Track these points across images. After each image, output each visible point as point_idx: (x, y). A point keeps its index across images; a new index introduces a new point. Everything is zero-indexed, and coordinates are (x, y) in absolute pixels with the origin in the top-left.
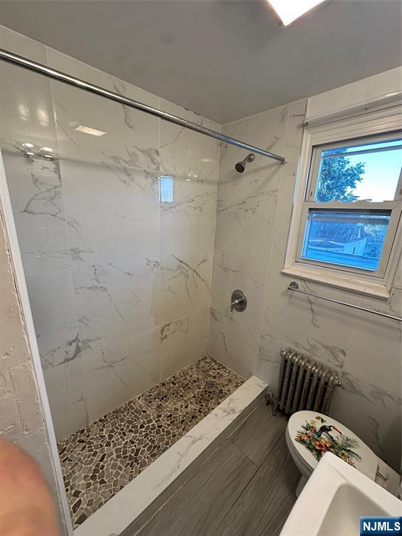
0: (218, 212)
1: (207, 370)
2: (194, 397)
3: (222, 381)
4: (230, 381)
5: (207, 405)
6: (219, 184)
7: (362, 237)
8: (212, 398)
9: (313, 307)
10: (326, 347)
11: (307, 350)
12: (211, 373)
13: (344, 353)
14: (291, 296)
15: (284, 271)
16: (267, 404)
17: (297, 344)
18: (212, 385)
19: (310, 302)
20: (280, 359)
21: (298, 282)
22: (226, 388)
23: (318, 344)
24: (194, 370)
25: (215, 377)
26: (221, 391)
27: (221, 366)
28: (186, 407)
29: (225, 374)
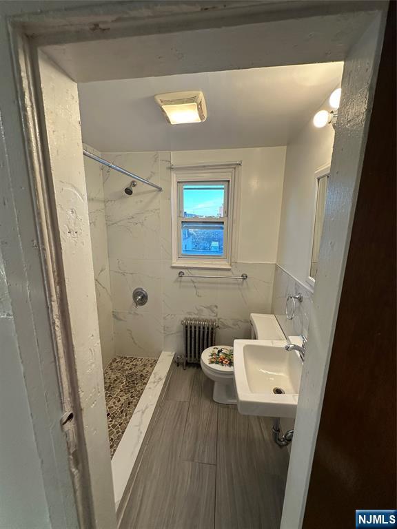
0: (108, 226)
1: (122, 368)
2: (122, 391)
3: (138, 368)
4: (145, 365)
5: (136, 390)
6: (106, 201)
7: (189, 236)
8: (137, 384)
9: (196, 284)
10: (207, 308)
11: (197, 314)
12: (126, 367)
13: (216, 307)
14: (180, 281)
15: (173, 265)
16: (178, 366)
17: (189, 313)
18: (132, 375)
19: (193, 282)
20: (182, 328)
21: (183, 271)
22: (145, 371)
23: (201, 308)
24: (110, 372)
25: (131, 369)
26: (142, 375)
27: (132, 359)
28: (119, 401)
29: (138, 363)
